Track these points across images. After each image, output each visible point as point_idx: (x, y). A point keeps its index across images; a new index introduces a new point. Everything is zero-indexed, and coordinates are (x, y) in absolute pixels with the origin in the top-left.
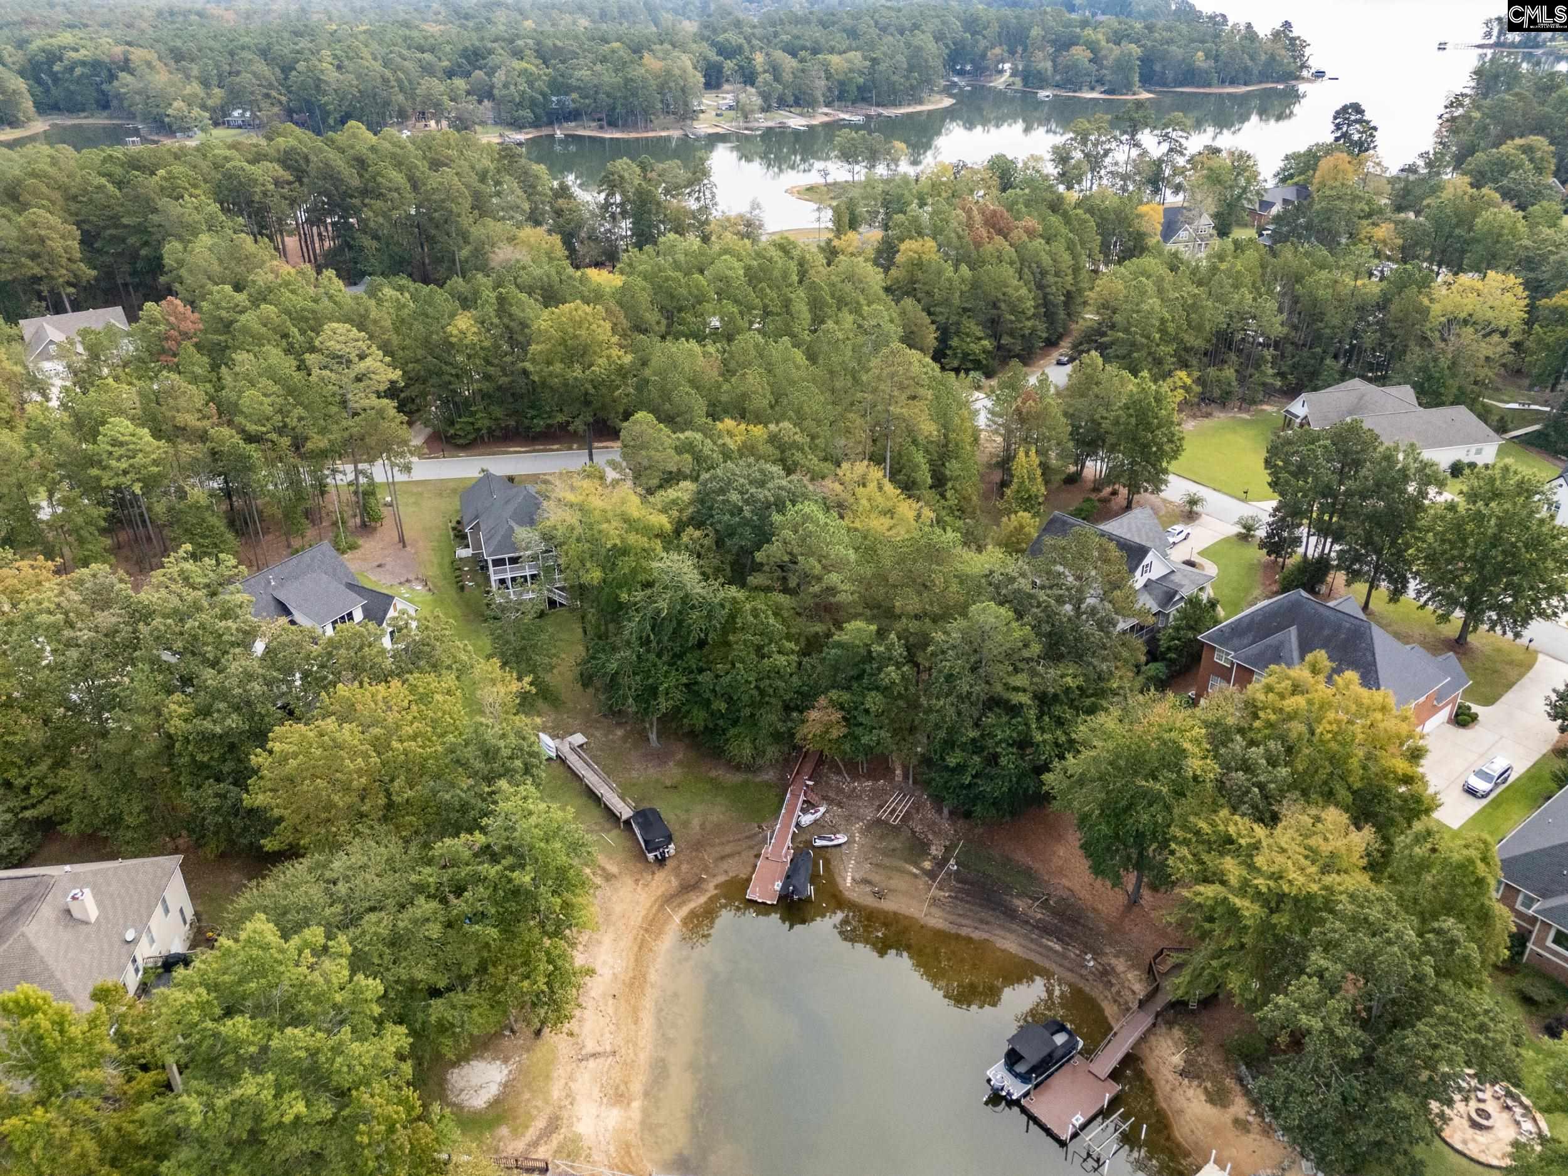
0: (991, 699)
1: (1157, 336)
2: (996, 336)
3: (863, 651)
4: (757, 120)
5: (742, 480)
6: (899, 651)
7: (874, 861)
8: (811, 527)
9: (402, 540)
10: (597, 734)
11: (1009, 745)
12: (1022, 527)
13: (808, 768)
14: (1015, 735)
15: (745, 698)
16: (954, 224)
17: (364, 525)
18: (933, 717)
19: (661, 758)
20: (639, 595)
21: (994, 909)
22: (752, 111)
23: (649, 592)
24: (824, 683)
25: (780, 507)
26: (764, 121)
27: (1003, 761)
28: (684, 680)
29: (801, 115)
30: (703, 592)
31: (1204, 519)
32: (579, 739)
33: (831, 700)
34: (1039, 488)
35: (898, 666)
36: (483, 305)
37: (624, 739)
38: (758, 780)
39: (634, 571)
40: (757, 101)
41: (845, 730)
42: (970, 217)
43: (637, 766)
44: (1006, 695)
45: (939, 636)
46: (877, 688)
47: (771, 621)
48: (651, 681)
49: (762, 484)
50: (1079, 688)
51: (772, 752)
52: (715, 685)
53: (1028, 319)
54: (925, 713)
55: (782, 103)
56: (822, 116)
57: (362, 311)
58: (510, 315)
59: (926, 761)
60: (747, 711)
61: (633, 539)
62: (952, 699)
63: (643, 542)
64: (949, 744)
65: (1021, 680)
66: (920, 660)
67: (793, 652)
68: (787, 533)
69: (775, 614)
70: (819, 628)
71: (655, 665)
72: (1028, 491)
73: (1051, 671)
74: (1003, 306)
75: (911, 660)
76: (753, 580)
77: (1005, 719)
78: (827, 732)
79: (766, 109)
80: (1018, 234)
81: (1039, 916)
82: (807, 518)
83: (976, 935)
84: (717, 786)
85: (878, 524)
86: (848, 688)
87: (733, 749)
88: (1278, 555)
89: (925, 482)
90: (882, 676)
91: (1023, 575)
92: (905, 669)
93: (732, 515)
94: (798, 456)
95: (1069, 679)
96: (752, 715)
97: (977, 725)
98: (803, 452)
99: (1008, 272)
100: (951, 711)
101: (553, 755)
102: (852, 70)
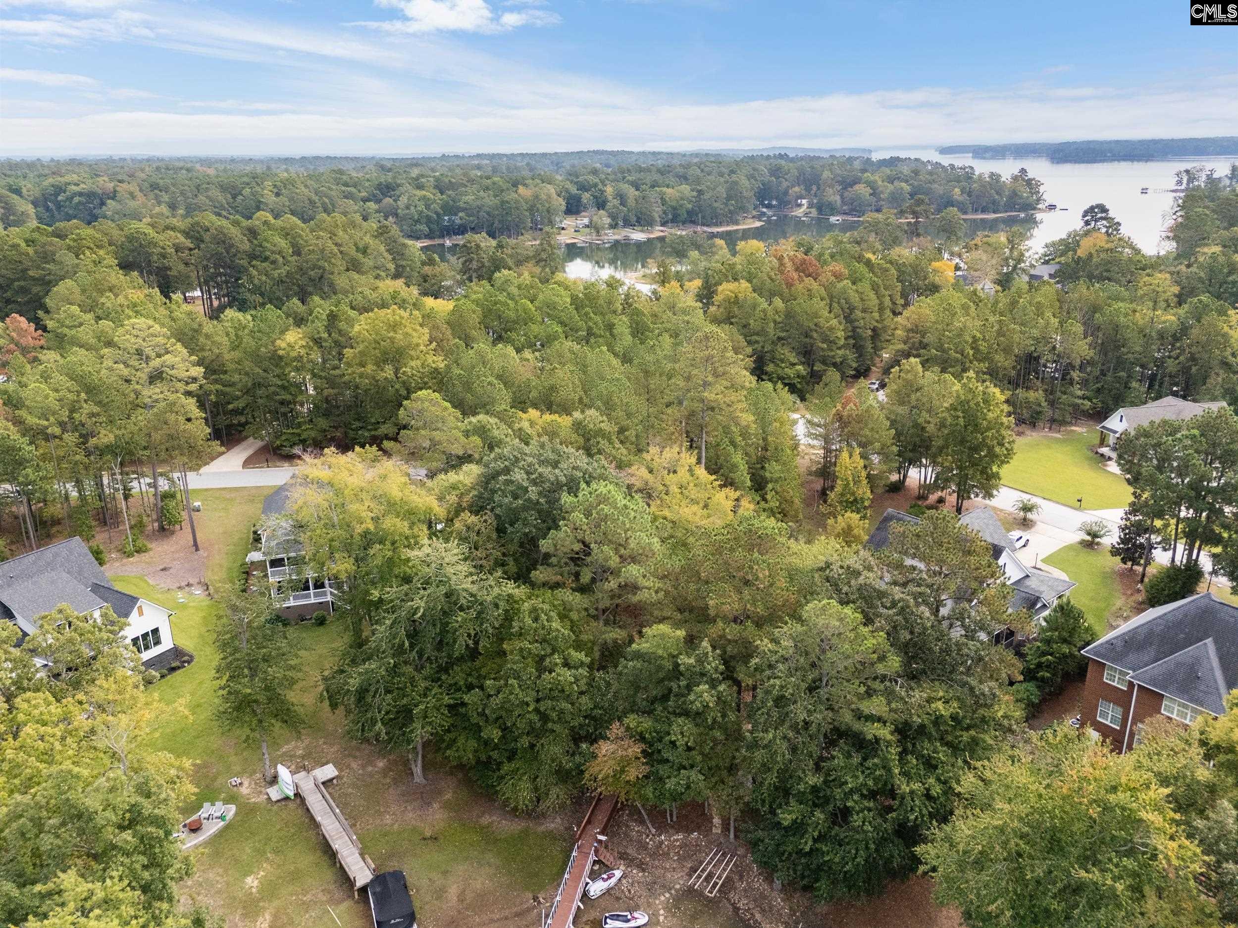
0: (836, 730)
1: (971, 352)
2: (809, 363)
3: (668, 665)
4: (606, 234)
5: (530, 459)
6: (714, 664)
8: (606, 509)
9: (196, 544)
10: (354, 765)
11: (863, 796)
12: (850, 528)
13: (602, 817)
14: (870, 783)
15: (522, 725)
16: (767, 268)
17: (162, 529)
18: (759, 755)
19: (424, 797)
20: (393, 591)
22: (603, 228)
23: (406, 587)
24: (621, 705)
25: (572, 487)
26: (612, 236)
27: (856, 820)
28: (447, 700)
29: (642, 231)
30: (474, 589)
31: (1039, 526)
32: (328, 771)
33: (628, 728)
34: (864, 491)
35: (713, 684)
36: (313, 322)
37: (385, 772)
38: (542, 828)
39: (390, 563)
40: (607, 221)
41: (645, 769)
42: (782, 264)
43: (394, 808)
44: (857, 726)
45: (765, 645)
46: (686, 714)
47: (556, 625)
48: (405, 701)
49: (555, 465)
50: (954, 717)
51: (557, 793)
52: (485, 705)
53: (839, 348)
54: (750, 748)
55: (628, 224)
56: (658, 232)
57: (196, 326)
58: (340, 331)
59: (750, 813)
60: (525, 741)
61: (392, 523)
62: (784, 729)
63: (403, 526)
64: (783, 791)
65: (876, 706)
66: (741, 676)
67: (582, 664)
68: (578, 516)
69: (563, 617)
70: (615, 634)
71: (412, 680)
72: (853, 494)
73: (917, 694)
74: (815, 335)
75: (729, 675)
76: (540, 574)
77: (856, 759)
78: (622, 771)
79: (614, 226)
80: (827, 275)
82: (604, 499)
84: (489, 838)
85: (690, 513)
86: (650, 713)
87: (506, 789)
88: (1135, 562)
89: (744, 482)
90: (692, 697)
91: (869, 568)
92: (721, 688)
93: (516, 497)
94: (603, 443)
95: (940, 705)
96: (532, 746)
97: (818, 768)
98: (610, 442)
99: (820, 306)
100: (783, 747)
101: (291, 794)
102: (682, 199)
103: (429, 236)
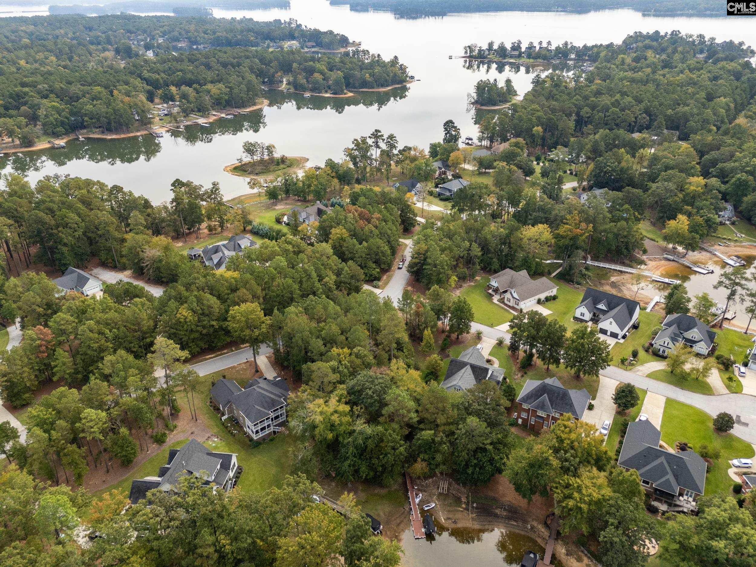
0: (479, 449)
3: (431, 440)
7: (447, 510)
21: (491, 516)
22: (179, 118)
23: (352, 437)
25: (384, 391)
31: (484, 338)
33: (422, 459)
34: (433, 341)
38: (393, 489)
42: (354, 216)
46: (440, 453)
49: (373, 382)
55: (193, 112)
56: (212, 116)
72: (430, 343)
79: (186, 116)
80: (374, 221)
81: (505, 514)
82: (398, 395)
84: (382, 497)
87: (385, 482)
88: (515, 352)
96: (392, 469)
102: (221, 93)
103: (67, 133)
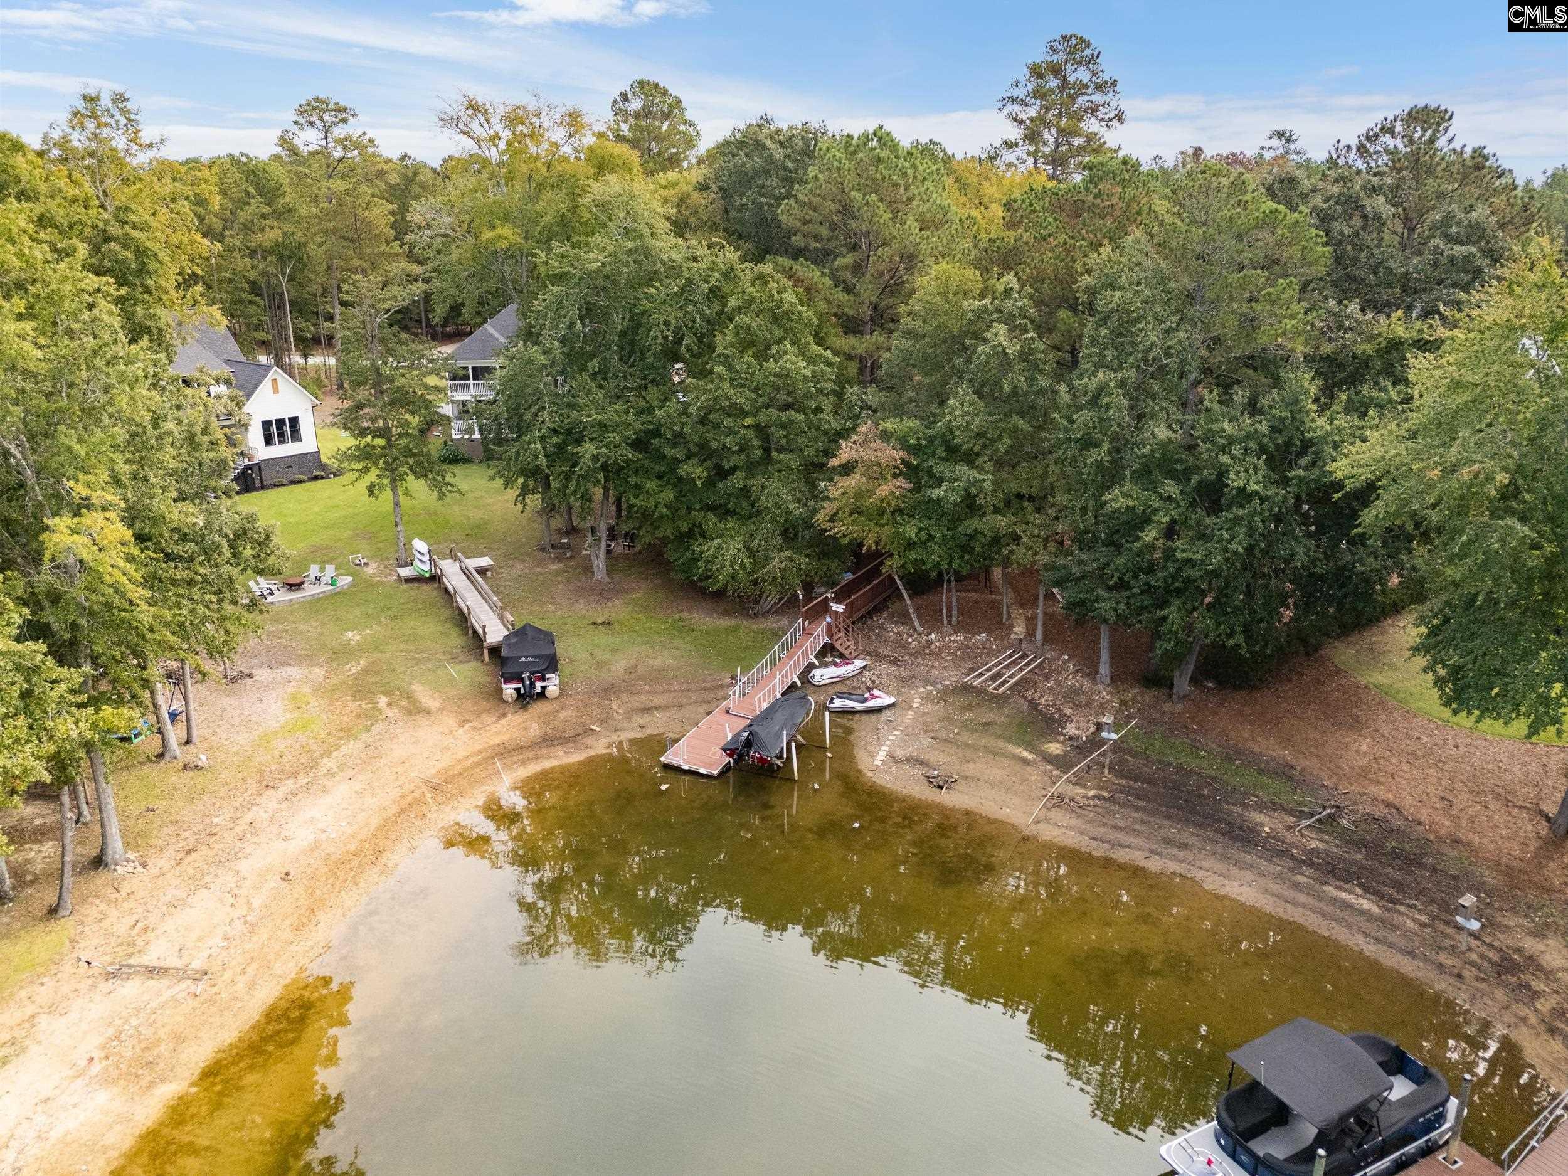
7: (943, 734)
19: (604, 593)
21: (1202, 826)
37: (557, 573)
38: (757, 626)
43: (560, 600)
81: (1313, 845)
83: (1155, 864)
101: (425, 575)
